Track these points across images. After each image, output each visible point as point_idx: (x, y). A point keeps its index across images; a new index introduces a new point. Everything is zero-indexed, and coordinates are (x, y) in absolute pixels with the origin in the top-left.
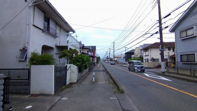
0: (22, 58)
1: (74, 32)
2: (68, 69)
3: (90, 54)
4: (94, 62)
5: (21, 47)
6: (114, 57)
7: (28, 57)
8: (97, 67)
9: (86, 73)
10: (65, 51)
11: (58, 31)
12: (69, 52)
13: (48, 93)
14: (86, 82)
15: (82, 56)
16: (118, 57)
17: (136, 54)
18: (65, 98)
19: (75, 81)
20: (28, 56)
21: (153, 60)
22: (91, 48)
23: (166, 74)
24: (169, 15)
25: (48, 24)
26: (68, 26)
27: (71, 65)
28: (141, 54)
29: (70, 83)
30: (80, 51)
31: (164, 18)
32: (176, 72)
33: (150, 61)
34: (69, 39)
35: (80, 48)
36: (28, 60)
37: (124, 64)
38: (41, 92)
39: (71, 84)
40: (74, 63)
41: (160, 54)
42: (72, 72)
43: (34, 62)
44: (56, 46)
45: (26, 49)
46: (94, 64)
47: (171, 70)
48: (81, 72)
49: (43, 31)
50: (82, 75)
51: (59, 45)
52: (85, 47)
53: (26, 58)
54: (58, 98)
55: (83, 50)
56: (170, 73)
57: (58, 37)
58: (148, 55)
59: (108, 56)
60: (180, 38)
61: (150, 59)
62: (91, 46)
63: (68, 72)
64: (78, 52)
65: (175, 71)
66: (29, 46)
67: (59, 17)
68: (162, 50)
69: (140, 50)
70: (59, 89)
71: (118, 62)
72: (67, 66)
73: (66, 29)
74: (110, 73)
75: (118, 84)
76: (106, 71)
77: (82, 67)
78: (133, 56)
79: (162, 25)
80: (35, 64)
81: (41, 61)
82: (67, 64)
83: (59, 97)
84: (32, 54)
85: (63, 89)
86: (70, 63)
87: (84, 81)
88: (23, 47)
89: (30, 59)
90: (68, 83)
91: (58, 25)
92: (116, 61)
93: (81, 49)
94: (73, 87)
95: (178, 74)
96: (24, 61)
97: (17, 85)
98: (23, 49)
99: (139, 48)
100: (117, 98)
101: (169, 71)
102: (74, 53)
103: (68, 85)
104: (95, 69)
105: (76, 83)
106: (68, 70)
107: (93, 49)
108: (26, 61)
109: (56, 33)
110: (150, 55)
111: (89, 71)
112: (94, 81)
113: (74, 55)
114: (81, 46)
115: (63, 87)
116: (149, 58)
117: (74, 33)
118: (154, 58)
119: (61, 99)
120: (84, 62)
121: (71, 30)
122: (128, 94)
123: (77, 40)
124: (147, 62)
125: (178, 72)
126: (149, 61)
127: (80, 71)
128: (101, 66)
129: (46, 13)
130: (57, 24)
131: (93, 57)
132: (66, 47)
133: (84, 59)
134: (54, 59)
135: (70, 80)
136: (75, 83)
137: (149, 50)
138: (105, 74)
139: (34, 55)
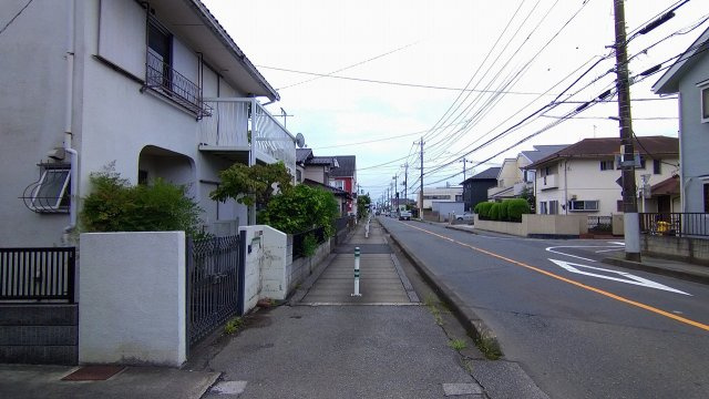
0: (50, 199)
1: (273, 97)
2: (249, 247)
3: (333, 184)
4: (349, 213)
5: (46, 153)
6: (423, 197)
7: (78, 197)
8: (360, 232)
9: (324, 259)
10: (238, 171)
11: (209, 91)
12: (253, 175)
13: (158, 359)
14: (326, 300)
15: (305, 192)
16: (435, 198)
17: (506, 184)
18: (233, 384)
19: (281, 295)
20: (74, 191)
21: (576, 205)
22: (336, 164)
23: (645, 261)
24: (669, 15)
25: (168, 60)
26: (250, 72)
27: (261, 227)
28: (524, 184)
29: (258, 305)
30: (298, 172)
31: (644, 32)
32: (684, 253)
33: (562, 212)
34: (253, 126)
35: (298, 163)
36: (76, 208)
37: (461, 220)
38: (128, 355)
39: (264, 307)
40: (274, 221)
41: (619, 181)
42: (267, 257)
43: (104, 217)
44: (201, 151)
45: (66, 160)
46: (350, 220)
47: (659, 247)
48: (303, 256)
49: (144, 86)
50: (307, 268)
51: (212, 146)
52: (315, 161)
53: (66, 201)
54: (203, 384)
55: (309, 169)
56: (654, 256)
57: (209, 115)
58: (556, 188)
59: (398, 194)
60: (705, 117)
61: (562, 202)
62: (338, 158)
63: (251, 260)
64: (290, 177)
65: (679, 249)
66: (79, 150)
67: (211, 28)
68: (629, 168)
69: (522, 169)
70: (210, 333)
71: (436, 214)
72: (243, 233)
73: (243, 82)
74: (417, 257)
75: (463, 309)
76: (395, 246)
77: (307, 234)
78: (492, 192)
79: (628, 62)
80: (106, 226)
81: (131, 212)
82: (248, 224)
83: (204, 381)
84: (93, 181)
85: (226, 333)
86: (260, 221)
87: (317, 292)
88: (53, 153)
89: (85, 206)
90: (249, 302)
91: (212, 69)
92: (430, 209)
93: (300, 168)
94: (270, 324)
95: (691, 260)
96: (56, 213)
97: (19, 324)
98: (52, 161)
99: (516, 160)
100: (479, 390)
101: (649, 250)
102: (274, 181)
103: (250, 311)
104: (357, 240)
105: (284, 304)
106: (250, 251)
107: (346, 167)
108: (69, 213)
109: (201, 100)
110: (562, 186)
111: (333, 251)
112: (357, 292)
113: (274, 185)
114: (303, 157)
115: (230, 325)
116: (560, 198)
117: (273, 101)
118: (579, 199)
119: (215, 388)
120: (315, 216)
121: (261, 90)
122: (521, 364)
123: (288, 129)
124: (552, 213)
125: (692, 255)
126: (561, 208)
127: (299, 250)
128: (377, 231)
129: (153, 11)
130: (205, 62)
131: (347, 196)
132: (242, 156)
133: (316, 203)
134: (189, 204)
135: (259, 292)
136: (279, 303)
137: (561, 170)
138: (397, 262)
139: (106, 188)
